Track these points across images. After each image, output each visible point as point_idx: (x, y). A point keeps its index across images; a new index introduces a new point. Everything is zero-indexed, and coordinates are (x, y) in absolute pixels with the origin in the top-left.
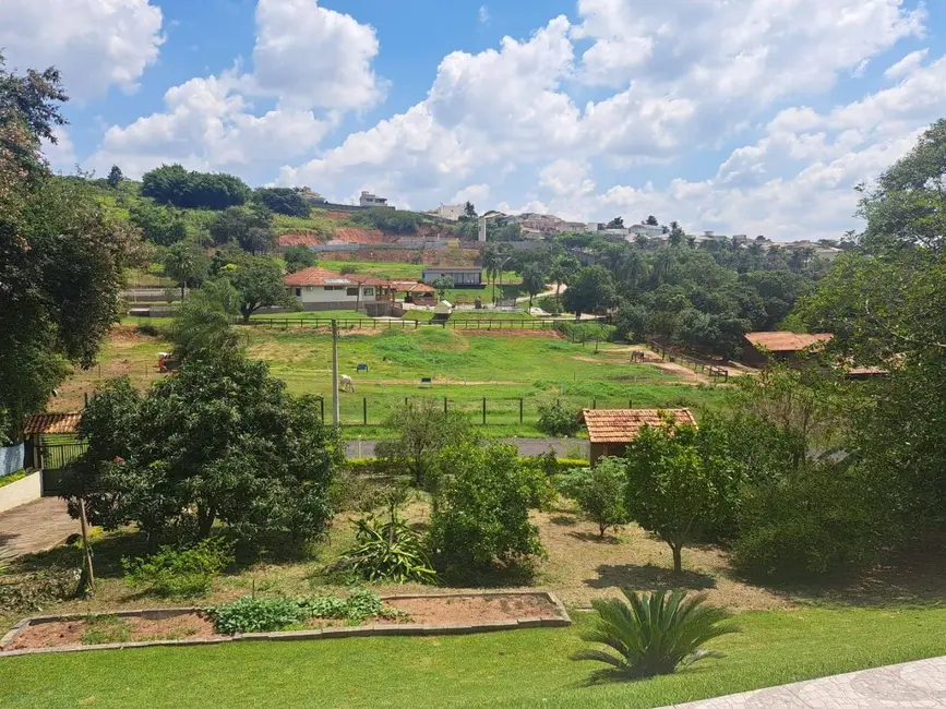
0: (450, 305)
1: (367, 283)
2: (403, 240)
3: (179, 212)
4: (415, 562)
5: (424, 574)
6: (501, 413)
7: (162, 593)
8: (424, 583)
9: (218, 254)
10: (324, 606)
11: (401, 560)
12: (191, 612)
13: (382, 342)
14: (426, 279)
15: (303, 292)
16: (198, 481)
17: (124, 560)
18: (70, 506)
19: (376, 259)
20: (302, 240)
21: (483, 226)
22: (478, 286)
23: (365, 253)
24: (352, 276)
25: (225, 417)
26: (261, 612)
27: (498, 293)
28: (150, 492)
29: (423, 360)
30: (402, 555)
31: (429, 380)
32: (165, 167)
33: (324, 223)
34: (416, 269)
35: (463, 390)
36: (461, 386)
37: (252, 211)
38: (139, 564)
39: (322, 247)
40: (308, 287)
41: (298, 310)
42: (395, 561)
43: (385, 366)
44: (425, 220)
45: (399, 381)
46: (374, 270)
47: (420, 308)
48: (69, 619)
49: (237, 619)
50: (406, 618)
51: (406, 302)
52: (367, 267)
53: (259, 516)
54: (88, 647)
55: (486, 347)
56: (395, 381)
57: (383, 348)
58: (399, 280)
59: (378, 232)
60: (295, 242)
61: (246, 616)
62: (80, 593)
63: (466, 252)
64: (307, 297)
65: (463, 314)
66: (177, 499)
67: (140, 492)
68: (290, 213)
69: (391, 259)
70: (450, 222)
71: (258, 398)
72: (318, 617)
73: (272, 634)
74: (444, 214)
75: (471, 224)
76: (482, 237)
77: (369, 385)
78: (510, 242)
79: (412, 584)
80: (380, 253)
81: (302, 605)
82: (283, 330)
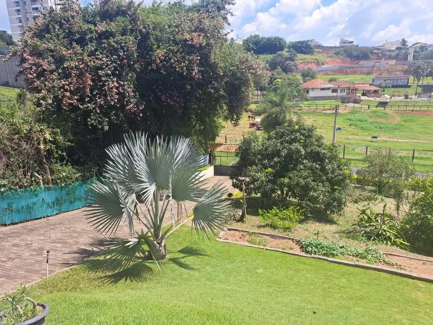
0: (389, 97)
1: (343, 86)
2: (362, 62)
3: (256, 57)
4: (396, 237)
5: (401, 243)
6: (422, 158)
7: (274, 227)
8: (401, 248)
9: (273, 74)
10: (353, 250)
11: (388, 234)
12: (290, 239)
13: (349, 117)
14: (375, 83)
15: (310, 92)
16: (286, 180)
17: (260, 211)
18: (233, 183)
19: (346, 73)
20: (309, 66)
21: (411, 51)
22: (407, 86)
23: (341, 71)
24: (334, 83)
25: (298, 151)
26: (323, 247)
27: (420, 90)
28: (266, 182)
29: (372, 127)
30: (388, 231)
31: (376, 137)
32: (251, 36)
33: (320, 57)
34: (369, 78)
35: (396, 144)
36: (396, 142)
37: (288, 53)
38: (265, 213)
39: (319, 69)
40: (313, 89)
41: (307, 100)
42: (384, 233)
43: (351, 129)
44: (375, 51)
45: (360, 137)
46: (345, 79)
47: (370, 99)
48: (242, 231)
49: (312, 247)
50: (400, 267)
51: (362, 95)
52: (342, 78)
53: (314, 200)
54: (251, 245)
55: (411, 121)
56: (357, 137)
57: (350, 119)
58: (359, 84)
59: (348, 59)
60: (306, 67)
61: (316, 247)
62: (241, 220)
63: (399, 68)
64: (312, 94)
65: (397, 102)
66: (277, 187)
67: (262, 181)
68: (305, 53)
69: (354, 73)
70: (390, 51)
71: (312, 144)
72: (350, 255)
73: (329, 259)
74: (387, 47)
75: (403, 51)
76: (410, 58)
77: (342, 138)
78: (429, 60)
79: (395, 248)
80: (349, 70)
81: (341, 248)
82: (300, 110)
